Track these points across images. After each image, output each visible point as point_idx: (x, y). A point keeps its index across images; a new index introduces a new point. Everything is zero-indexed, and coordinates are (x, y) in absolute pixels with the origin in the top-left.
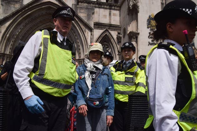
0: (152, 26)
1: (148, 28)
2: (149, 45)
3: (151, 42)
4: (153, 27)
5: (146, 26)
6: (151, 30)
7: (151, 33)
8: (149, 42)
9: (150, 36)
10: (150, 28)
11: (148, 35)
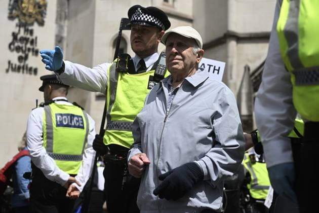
0: (24, 15)
1: (11, 17)
2: (7, 71)
3: (15, 62)
4: (27, 18)
5: (6, 13)
6: (20, 25)
7: (19, 37)
8: (9, 62)
9: (16, 44)
10: (16, 21)
11: (10, 39)
